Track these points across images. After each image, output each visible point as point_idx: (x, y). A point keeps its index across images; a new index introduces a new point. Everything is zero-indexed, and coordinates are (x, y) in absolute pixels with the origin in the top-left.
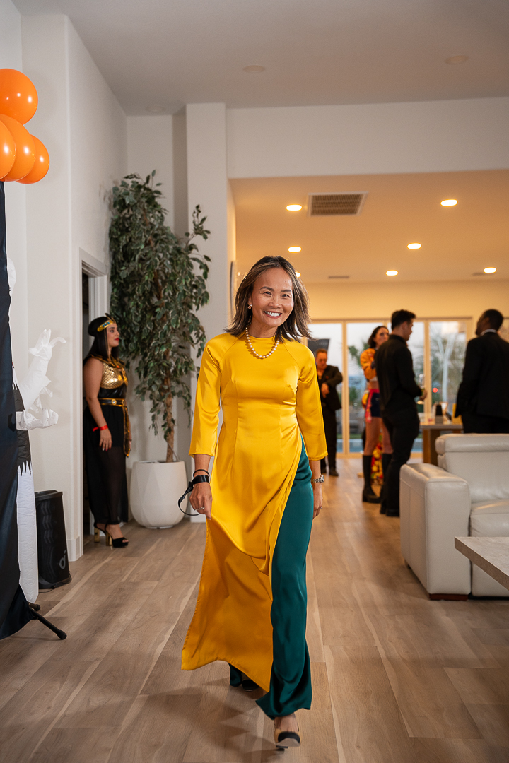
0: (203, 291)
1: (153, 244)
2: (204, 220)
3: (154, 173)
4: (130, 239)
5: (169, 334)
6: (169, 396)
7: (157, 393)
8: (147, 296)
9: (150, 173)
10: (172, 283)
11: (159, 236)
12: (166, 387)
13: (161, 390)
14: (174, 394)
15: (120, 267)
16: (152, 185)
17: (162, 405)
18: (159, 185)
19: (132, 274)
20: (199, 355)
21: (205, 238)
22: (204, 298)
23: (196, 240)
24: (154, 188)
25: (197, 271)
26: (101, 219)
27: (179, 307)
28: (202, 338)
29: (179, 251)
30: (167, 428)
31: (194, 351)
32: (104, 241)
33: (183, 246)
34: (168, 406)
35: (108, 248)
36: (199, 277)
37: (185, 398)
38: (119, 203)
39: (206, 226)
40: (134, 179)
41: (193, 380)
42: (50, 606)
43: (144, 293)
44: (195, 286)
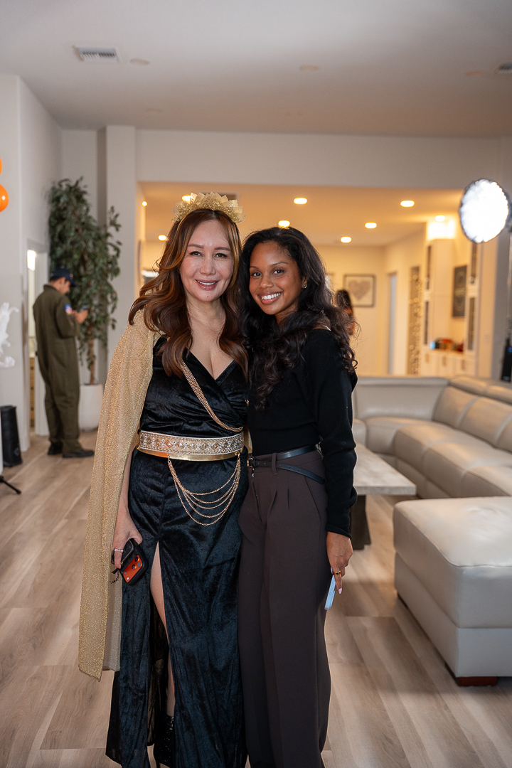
0: (116, 267)
1: (80, 231)
2: (117, 216)
3: (82, 178)
4: (64, 227)
5: (91, 296)
6: (92, 339)
7: (83, 337)
8: (76, 269)
9: (78, 178)
10: (93, 260)
11: (86, 226)
12: (89, 332)
13: (86, 334)
14: (95, 337)
15: (57, 246)
16: (81, 185)
17: (86, 345)
18: (85, 186)
19: (65, 252)
20: (113, 311)
21: (117, 230)
22: (116, 272)
23: (111, 230)
24: (83, 189)
25: (112, 252)
26: (42, 212)
27: (99, 278)
28: (115, 299)
29: (99, 238)
30: (90, 361)
31: (110, 309)
32: (44, 228)
33: (103, 232)
34: (91, 346)
35: (47, 234)
36: (113, 256)
37: (103, 340)
38: (55, 199)
39: (119, 221)
40: (67, 182)
41: (110, 328)
42: (10, 477)
43: (74, 267)
44: (110, 263)
